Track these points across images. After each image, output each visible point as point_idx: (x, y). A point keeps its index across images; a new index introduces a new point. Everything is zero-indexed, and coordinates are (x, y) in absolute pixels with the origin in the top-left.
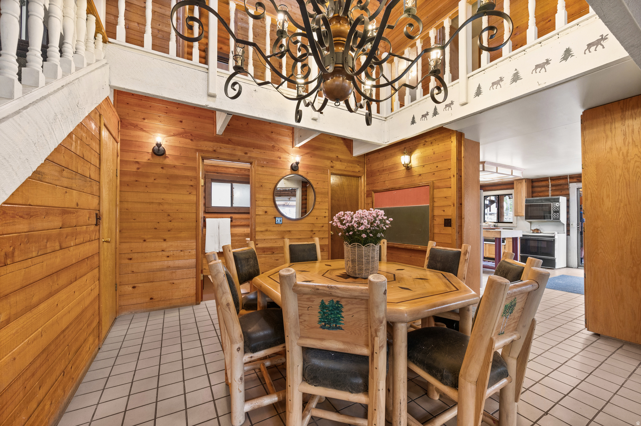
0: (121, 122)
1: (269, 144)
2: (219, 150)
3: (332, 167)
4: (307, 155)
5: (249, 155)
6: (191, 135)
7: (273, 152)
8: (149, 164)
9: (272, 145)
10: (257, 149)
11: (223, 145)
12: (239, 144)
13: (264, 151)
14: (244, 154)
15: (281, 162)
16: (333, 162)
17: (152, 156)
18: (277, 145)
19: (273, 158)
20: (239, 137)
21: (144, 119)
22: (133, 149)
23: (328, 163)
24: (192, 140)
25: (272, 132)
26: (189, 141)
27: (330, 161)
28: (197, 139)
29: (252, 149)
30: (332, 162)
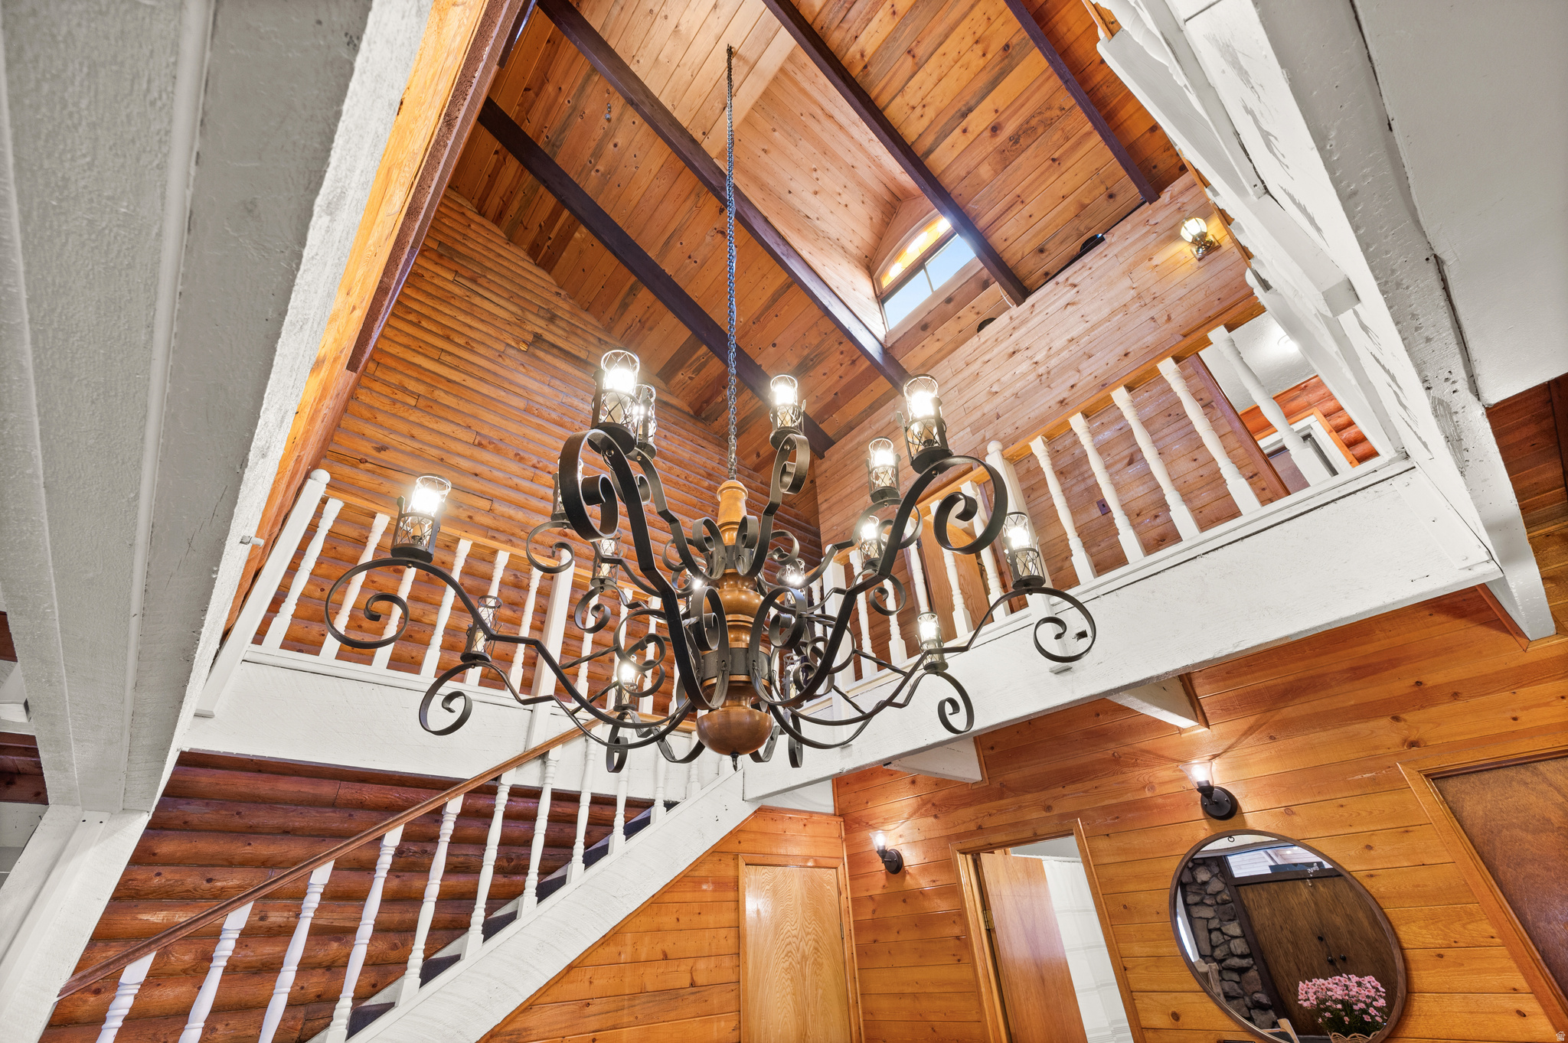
0: (844, 821)
1: (1100, 756)
2: (988, 823)
3: (1413, 744)
4: (1250, 740)
5: (1056, 811)
6: (933, 805)
7: (1120, 778)
8: (888, 898)
9: (1111, 752)
10: (1073, 782)
11: (994, 804)
12: (1025, 788)
13: (1095, 783)
14: (1044, 814)
15: (1160, 801)
16: (1403, 716)
17: (887, 878)
18: (1126, 749)
19: (1129, 797)
20: (1020, 768)
21: (867, 803)
22: (863, 871)
23: (1384, 733)
24: (936, 817)
25: (1098, 715)
26: (932, 819)
27: (1385, 722)
28: (945, 809)
29: (1059, 791)
30: (1396, 719)
